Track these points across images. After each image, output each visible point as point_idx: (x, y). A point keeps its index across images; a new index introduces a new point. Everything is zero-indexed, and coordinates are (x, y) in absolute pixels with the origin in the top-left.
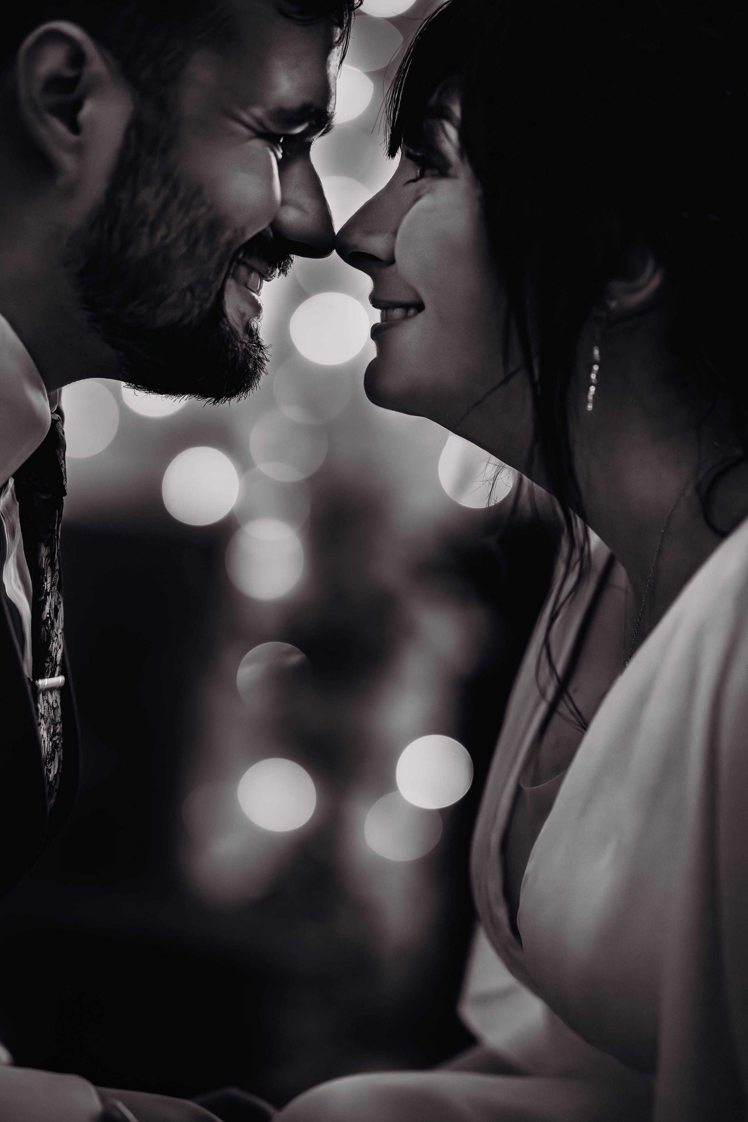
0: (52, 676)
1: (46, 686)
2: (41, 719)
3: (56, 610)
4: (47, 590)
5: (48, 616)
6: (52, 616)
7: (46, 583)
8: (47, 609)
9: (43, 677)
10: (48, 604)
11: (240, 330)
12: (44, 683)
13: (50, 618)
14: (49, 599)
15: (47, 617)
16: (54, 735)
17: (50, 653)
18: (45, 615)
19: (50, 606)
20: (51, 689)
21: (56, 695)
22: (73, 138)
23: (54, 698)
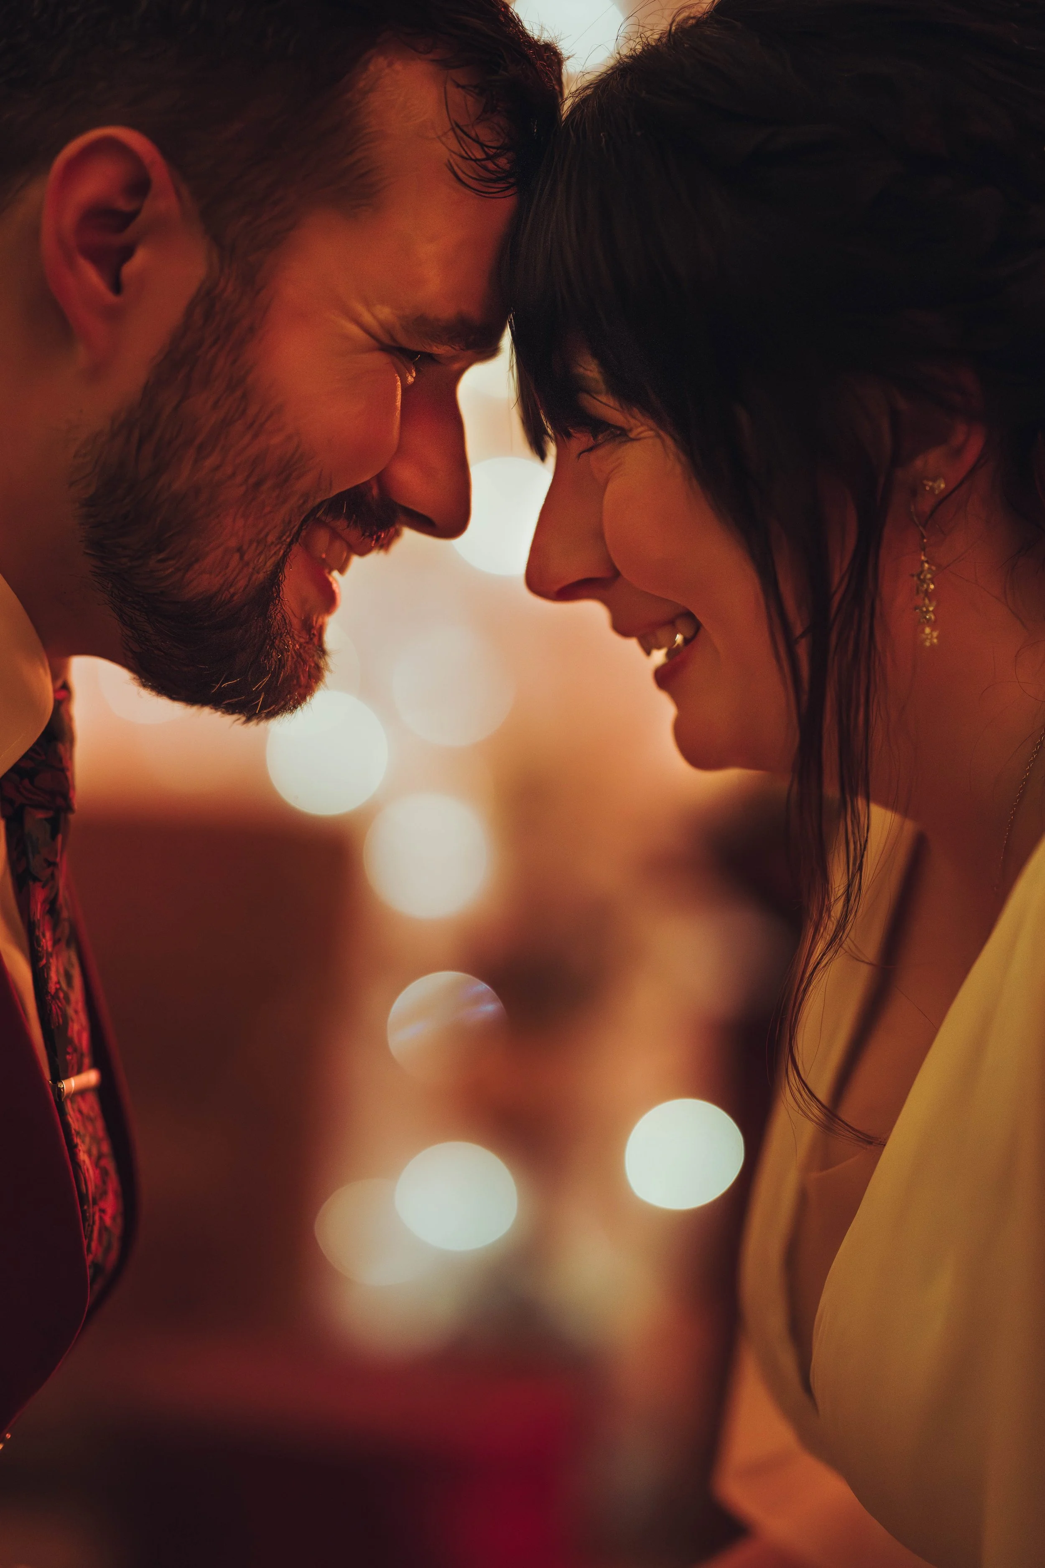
0: (79, 1071)
1: (74, 1090)
2: (77, 1138)
3: (69, 977)
4: (47, 949)
5: (58, 986)
6: (64, 985)
7: (44, 940)
8: (53, 975)
9: (67, 1077)
10: (53, 969)
11: (296, 622)
12: (71, 1084)
13: (61, 988)
14: (53, 961)
15: (57, 990)
16: (100, 1156)
17: (70, 1041)
18: (52, 987)
19: (57, 971)
20: (81, 1093)
21: (92, 1100)
22: (110, 297)
23: (91, 1106)
